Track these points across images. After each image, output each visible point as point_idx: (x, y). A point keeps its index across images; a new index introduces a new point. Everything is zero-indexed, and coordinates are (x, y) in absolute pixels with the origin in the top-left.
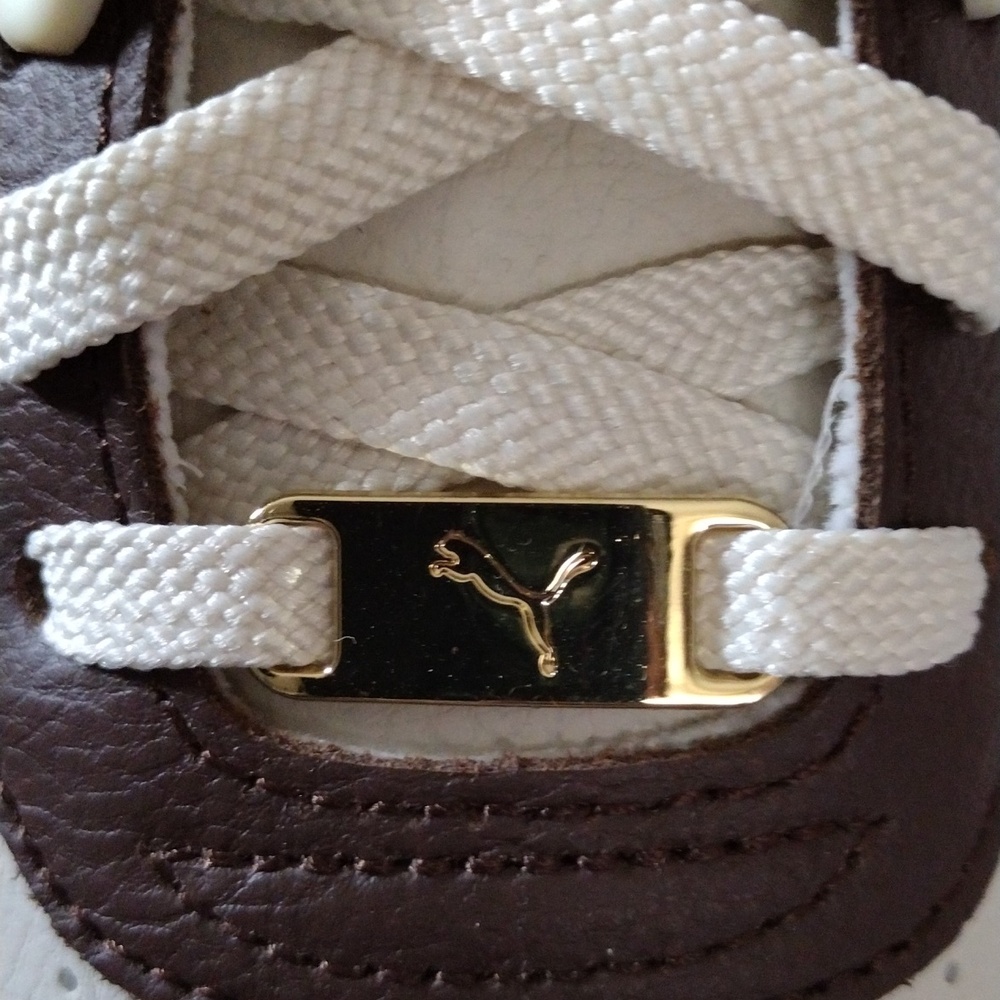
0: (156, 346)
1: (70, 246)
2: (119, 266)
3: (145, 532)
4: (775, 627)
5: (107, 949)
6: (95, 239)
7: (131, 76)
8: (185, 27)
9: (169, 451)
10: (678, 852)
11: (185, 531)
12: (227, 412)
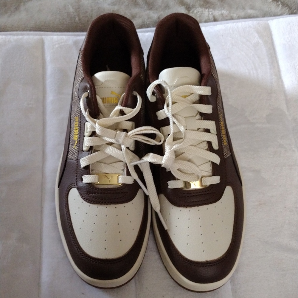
0: (90, 166)
1: (86, 160)
2: (88, 161)
3: (89, 175)
4: (121, 181)
5: (85, 199)
6: (87, 160)
7: (90, 152)
8: (93, 150)
9: (91, 171)
10: (116, 193)
11: (91, 175)
12: (94, 170)
